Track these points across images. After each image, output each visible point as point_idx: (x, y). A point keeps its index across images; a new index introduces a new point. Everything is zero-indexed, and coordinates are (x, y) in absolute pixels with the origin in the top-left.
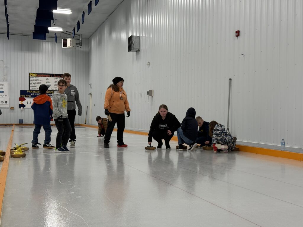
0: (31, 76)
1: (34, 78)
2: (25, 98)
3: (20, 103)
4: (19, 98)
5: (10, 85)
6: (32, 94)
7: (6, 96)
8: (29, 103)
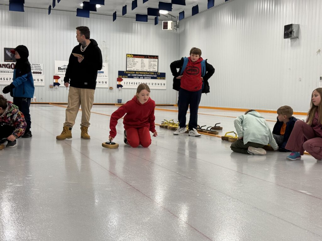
0: (128, 57)
1: (131, 59)
2: (122, 78)
3: (118, 83)
4: (117, 78)
5: (109, 65)
6: (128, 75)
7: (106, 76)
8: (126, 83)
